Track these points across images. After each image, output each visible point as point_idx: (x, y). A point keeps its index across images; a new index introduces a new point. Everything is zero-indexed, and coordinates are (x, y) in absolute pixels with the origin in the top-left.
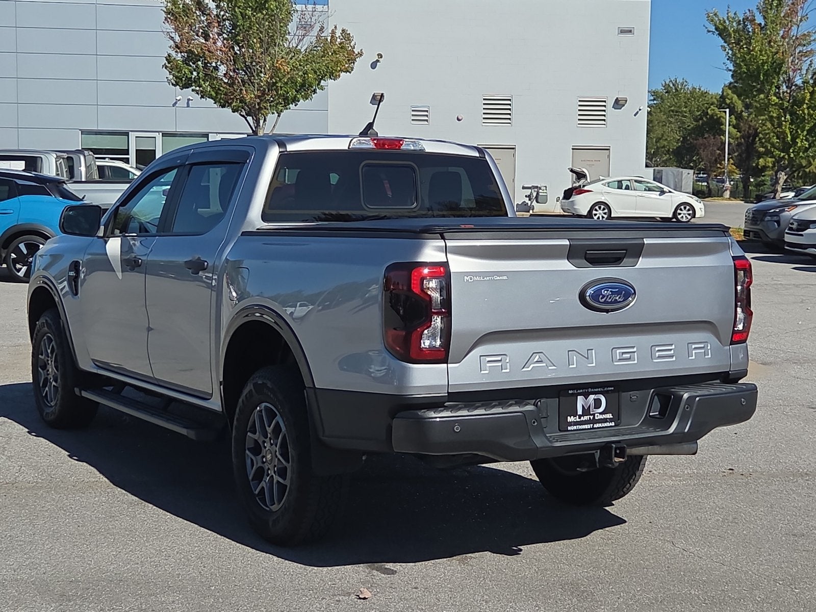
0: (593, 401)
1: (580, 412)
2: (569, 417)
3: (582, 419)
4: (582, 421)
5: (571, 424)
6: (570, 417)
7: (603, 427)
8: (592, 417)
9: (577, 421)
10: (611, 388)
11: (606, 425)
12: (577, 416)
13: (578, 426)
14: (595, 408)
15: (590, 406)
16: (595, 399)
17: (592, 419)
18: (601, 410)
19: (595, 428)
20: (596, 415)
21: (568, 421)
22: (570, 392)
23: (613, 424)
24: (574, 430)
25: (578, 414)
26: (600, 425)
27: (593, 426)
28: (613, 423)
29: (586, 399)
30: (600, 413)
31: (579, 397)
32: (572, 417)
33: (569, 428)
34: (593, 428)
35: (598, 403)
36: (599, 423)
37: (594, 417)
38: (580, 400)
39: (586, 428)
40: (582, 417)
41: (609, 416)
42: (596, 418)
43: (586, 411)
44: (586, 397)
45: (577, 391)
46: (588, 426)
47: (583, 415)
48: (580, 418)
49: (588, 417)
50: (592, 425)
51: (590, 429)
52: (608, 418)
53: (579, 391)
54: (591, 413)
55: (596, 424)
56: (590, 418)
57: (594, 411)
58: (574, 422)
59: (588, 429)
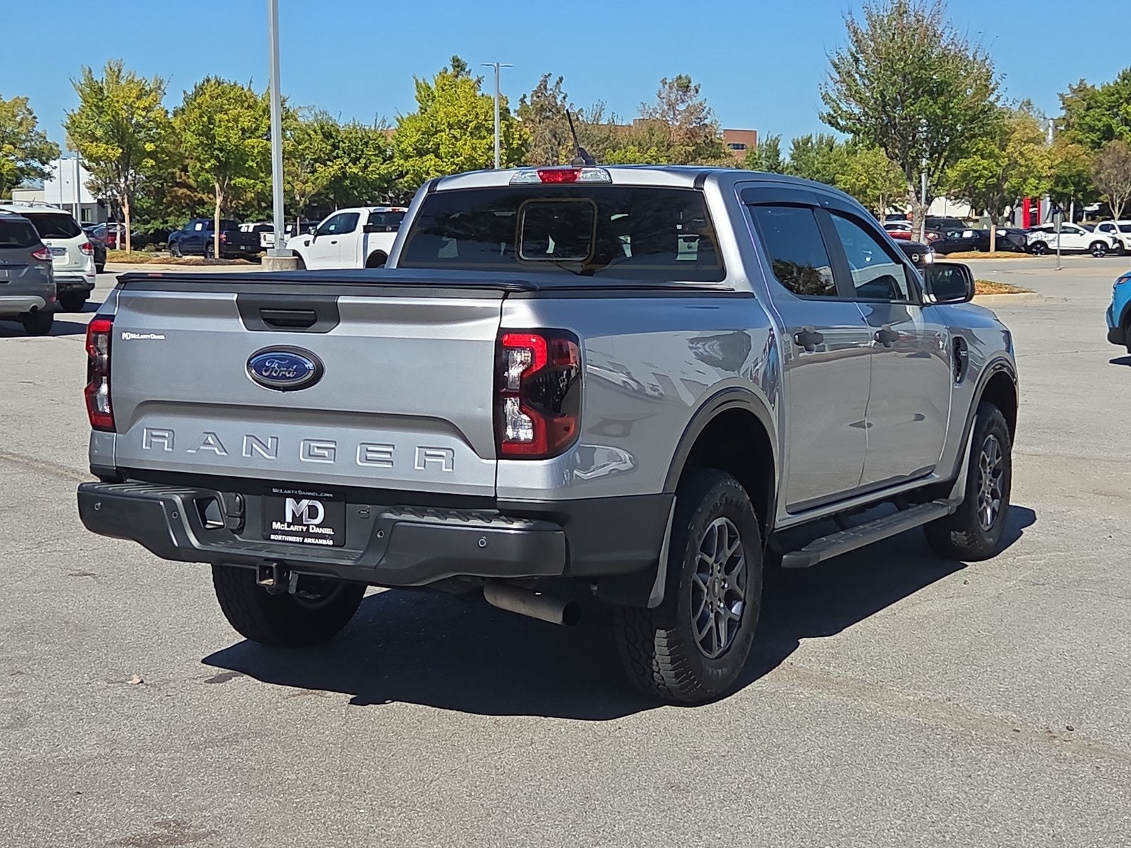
0: (307, 508)
1: (289, 518)
2: (274, 523)
3: (292, 528)
4: (292, 531)
5: (276, 532)
6: (277, 523)
7: (316, 544)
8: (305, 529)
9: (284, 530)
10: (328, 495)
11: (321, 542)
12: (286, 524)
13: (283, 536)
14: (309, 518)
15: (302, 513)
16: (309, 506)
17: (304, 530)
18: (318, 520)
19: (306, 544)
20: (311, 527)
21: (273, 528)
22: (275, 490)
23: (331, 543)
24: (278, 541)
25: (287, 521)
26: (312, 541)
27: (303, 540)
28: (331, 541)
29: (298, 504)
30: (317, 526)
31: (287, 499)
32: (279, 523)
33: (273, 537)
34: (303, 543)
35: (313, 512)
36: (311, 538)
37: (308, 529)
38: (290, 504)
39: (294, 541)
40: (292, 526)
41: (329, 531)
42: (311, 531)
43: (297, 520)
44: (298, 500)
45: (283, 491)
46: (299, 539)
47: (293, 523)
48: (289, 527)
49: (300, 527)
50: (301, 539)
51: (299, 543)
52: (326, 534)
53: (285, 492)
54: (304, 523)
55: (308, 538)
56: (302, 529)
57: (308, 521)
58: (280, 530)
59: (296, 542)
